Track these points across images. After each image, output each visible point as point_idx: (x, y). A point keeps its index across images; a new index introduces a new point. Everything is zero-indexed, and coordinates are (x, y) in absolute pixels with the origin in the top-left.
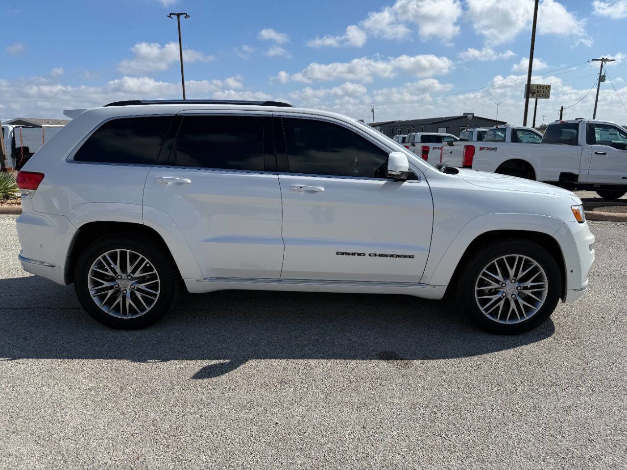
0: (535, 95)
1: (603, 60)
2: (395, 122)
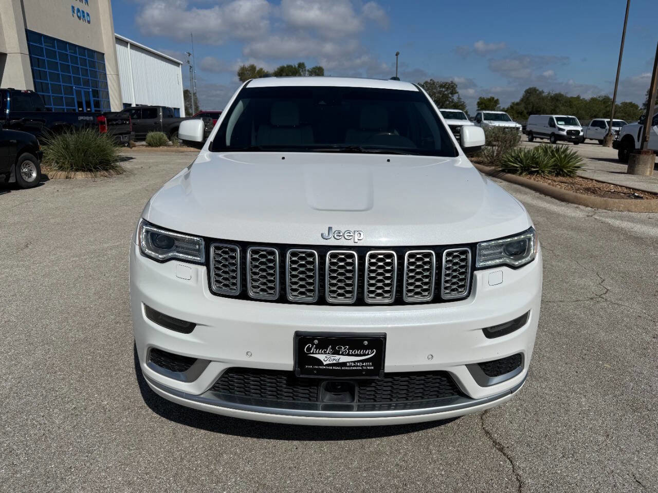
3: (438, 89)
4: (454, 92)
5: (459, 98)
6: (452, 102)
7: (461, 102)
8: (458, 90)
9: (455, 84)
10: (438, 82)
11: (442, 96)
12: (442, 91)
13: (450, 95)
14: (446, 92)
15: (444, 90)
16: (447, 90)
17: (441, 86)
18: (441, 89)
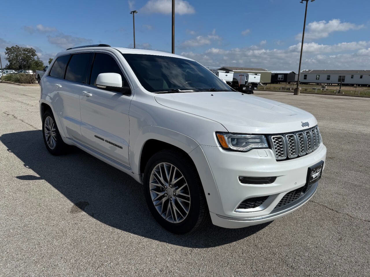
3: (23, 52)
4: (34, 54)
5: (38, 58)
6: (34, 60)
7: (40, 61)
8: (37, 53)
9: (34, 50)
10: (22, 47)
11: (26, 57)
12: (25, 53)
13: (32, 56)
14: (28, 54)
15: (27, 52)
16: (29, 53)
17: (24, 50)
18: (25, 52)
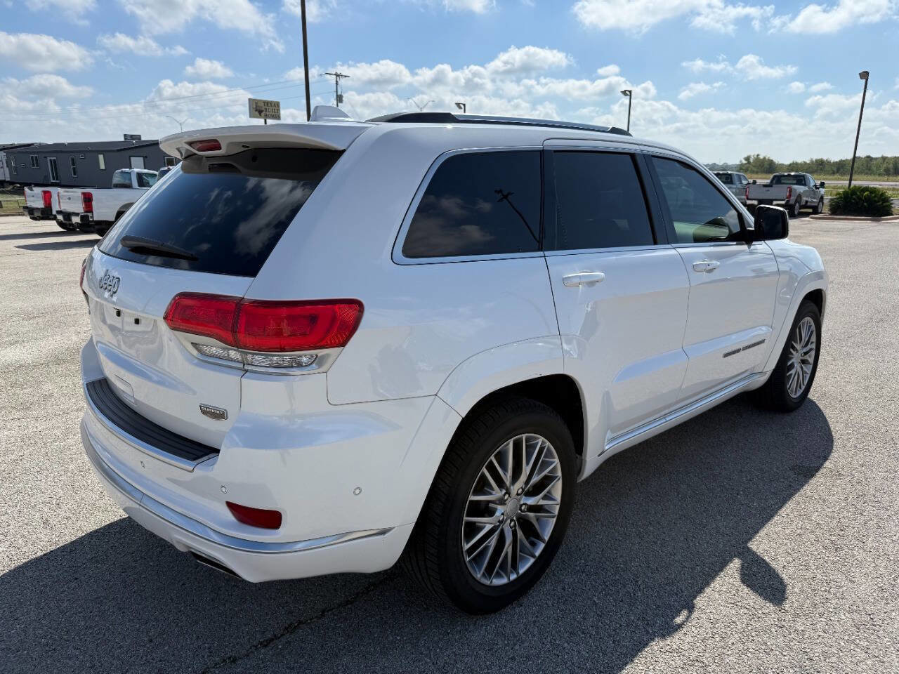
0: (263, 114)
1: (337, 75)
2: (33, 144)
